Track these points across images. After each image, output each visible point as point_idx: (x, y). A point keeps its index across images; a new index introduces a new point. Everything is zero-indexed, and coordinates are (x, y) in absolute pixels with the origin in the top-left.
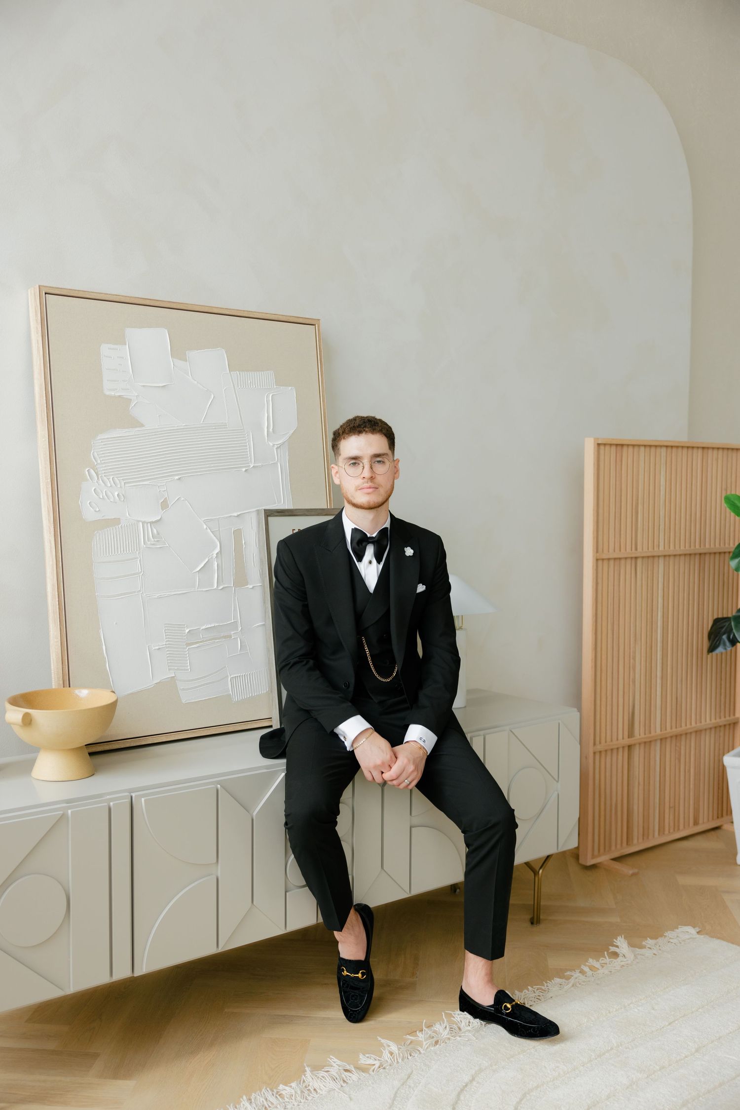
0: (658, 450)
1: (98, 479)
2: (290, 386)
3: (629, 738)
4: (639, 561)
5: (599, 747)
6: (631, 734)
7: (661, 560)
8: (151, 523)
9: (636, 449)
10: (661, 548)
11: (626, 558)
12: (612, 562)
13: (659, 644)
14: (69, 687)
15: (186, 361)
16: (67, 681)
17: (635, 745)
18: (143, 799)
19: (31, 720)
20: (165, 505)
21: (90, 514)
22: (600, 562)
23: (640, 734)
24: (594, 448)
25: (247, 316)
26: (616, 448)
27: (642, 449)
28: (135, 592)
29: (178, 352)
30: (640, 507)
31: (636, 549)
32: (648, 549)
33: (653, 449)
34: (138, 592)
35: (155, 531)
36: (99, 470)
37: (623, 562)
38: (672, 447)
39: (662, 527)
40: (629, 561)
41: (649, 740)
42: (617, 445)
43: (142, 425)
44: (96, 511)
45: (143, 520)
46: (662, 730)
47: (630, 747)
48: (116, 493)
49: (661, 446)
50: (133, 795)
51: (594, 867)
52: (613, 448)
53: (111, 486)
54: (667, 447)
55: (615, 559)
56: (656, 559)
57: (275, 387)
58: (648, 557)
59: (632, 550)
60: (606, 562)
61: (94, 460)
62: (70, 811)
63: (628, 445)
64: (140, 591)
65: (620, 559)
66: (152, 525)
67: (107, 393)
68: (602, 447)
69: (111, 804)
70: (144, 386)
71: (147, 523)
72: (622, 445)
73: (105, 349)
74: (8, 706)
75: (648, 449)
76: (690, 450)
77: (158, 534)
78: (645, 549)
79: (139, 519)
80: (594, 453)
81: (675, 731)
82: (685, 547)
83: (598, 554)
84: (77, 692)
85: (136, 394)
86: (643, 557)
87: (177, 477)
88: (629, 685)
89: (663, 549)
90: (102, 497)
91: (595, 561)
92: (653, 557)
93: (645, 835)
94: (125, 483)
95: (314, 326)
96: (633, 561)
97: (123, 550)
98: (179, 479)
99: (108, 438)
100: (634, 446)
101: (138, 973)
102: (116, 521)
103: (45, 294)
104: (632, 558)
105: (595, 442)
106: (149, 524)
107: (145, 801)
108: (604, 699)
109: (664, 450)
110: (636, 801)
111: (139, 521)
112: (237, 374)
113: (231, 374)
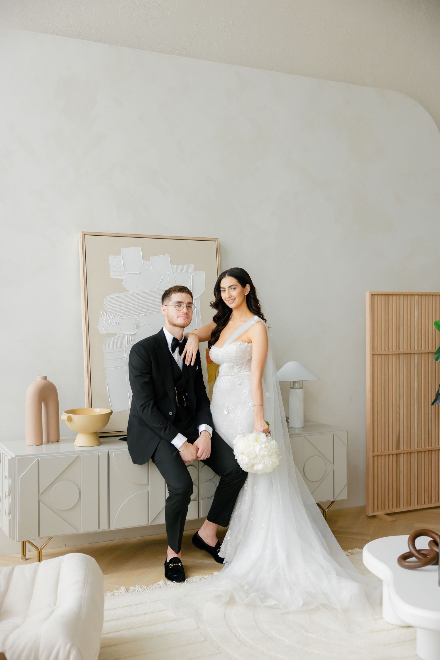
0: (413, 297)
1: (107, 315)
2: (202, 271)
3: (396, 450)
4: (401, 356)
5: (376, 453)
6: (398, 448)
7: (416, 356)
8: (131, 335)
9: (398, 297)
10: (416, 349)
11: (392, 354)
12: (383, 356)
13: (416, 401)
14: (92, 407)
15: (150, 261)
16: (91, 405)
17: (400, 454)
18: (114, 453)
19: (71, 419)
20: (138, 327)
21: (102, 331)
22: (376, 357)
23: (403, 448)
24: (370, 296)
25: (180, 239)
26: (385, 297)
27: (402, 297)
28: (123, 366)
29: (146, 257)
30: (401, 327)
31: (399, 350)
32: (407, 349)
33: (409, 297)
34: (124, 366)
35: (133, 339)
36: (107, 311)
37: (390, 356)
38: (422, 295)
39: (416, 338)
40: (394, 356)
41: (410, 452)
42: (385, 295)
43: (128, 291)
44: (105, 330)
45: (127, 334)
46: (419, 447)
47: (396, 454)
48: (115, 322)
49: (414, 295)
50: (110, 451)
51: (374, 517)
52: (383, 297)
53: (113, 318)
54: (418, 295)
55: (385, 355)
56: (412, 355)
57: (194, 271)
58: (407, 354)
59: (396, 350)
60: (379, 356)
61: (105, 307)
62: (81, 455)
63: (393, 295)
64: (125, 366)
65: (389, 354)
66: (132, 336)
67: (112, 277)
68: (376, 297)
69: (99, 454)
70: (129, 273)
71: (129, 335)
72: (389, 295)
73: (111, 258)
74: (64, 413)
75: (405, 297)
76: (434, 297)
77: (134, 340)
78: (405, 349)
79: (126, 333)
80: (370, 299)
81: (427, 448)
82: (432, 349)
83: (373, 352)
84: (95, 409)
85: (125, 277)
86: (403, 354)
87: (144, 314)
88: (396, 422)
89: (417, 349)
90: (108, 323)
91: (371, 355)
92: (411, 354)
93: (408, 503)
94: (119, 317)
95: (215, 242)
96: (397, 356)
97: (118, 347)
98: (145, 315)
99: (111, 297)
100: (396, 295)
101: (111, 529)
102: (115, 334)
103: (85, 235)
104: (396, 354)
105: (370, 294)
106: (130, 336)
107: (114, 454)
108: (379, 429)
109: (416, 297)
110: (401, 485)
111: (126, 334)
112: (175, 267)
113: (172, 267)
